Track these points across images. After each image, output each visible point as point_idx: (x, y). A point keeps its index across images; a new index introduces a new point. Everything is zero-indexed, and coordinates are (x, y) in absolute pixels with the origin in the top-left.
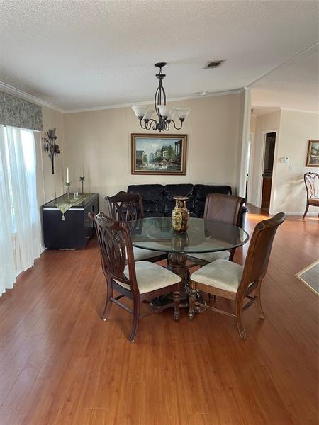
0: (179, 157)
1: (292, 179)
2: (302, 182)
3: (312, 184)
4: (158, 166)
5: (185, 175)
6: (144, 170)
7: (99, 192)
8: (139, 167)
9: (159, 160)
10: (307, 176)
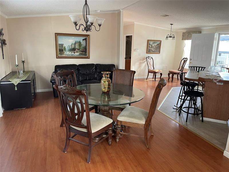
0: (85, 48)
1: (140, 60)
2: (145, 61)
3: (150, 62)
4: (73, 53)
5: (89, 58)
6: (64, 56)
7: (35, 70)
8: (61, 54)
9: (73, 50)
10: (147, 58)
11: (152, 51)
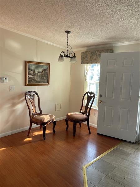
10: (27, 95)
11: (35, 80)
